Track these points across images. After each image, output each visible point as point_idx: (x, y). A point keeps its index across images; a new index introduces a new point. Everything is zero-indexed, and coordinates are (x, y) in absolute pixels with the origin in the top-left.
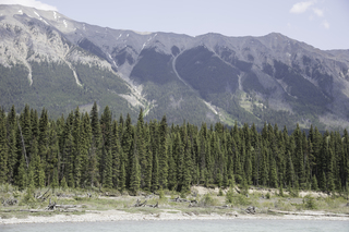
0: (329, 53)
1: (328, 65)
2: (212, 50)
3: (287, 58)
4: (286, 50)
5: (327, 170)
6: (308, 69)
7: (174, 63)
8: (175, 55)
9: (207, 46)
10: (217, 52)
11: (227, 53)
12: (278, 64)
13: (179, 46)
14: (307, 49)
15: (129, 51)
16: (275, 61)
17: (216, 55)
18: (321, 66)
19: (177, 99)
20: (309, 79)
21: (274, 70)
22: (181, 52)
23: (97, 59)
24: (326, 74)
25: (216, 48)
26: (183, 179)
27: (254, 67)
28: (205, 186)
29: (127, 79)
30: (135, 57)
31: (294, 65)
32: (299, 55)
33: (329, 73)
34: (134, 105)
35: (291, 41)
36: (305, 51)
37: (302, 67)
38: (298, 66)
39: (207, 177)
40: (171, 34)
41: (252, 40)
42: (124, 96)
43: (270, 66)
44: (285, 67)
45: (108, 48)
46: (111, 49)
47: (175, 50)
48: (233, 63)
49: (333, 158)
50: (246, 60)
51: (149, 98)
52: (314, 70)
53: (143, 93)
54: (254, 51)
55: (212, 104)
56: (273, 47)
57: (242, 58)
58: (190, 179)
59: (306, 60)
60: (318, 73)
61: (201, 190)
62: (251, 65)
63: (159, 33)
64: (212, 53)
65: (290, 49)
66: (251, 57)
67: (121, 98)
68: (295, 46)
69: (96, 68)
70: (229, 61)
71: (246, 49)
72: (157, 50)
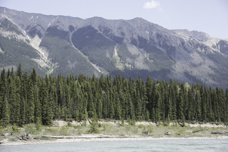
0: (173, 31)
1: (173, 39)
2: (97, 28)
3: (146, 35)
4: (146, 29)
5: (156, 107)
6: (160, 42)
7: (70, 38)
8: (71, 31)
9: (93, 26)
10: (100, 30)
11: (107, 30)
12: (141, 39)
13: (74, 25)
14: (159, 29)
15: (39, 28)
16: (139, 37)
17: (99, 32)
18: (168, 40)
19: (72, 62)
20: (161, 48)
21: (138, 43)
22: (76, 30)
23: (14, 33)
24: (171, 46)
25: (100, 27)
26: (46, 115)
27: (125, 41)
28: (65, 120)
29: (37, 48)
30: (43, 32)
31: (151, 39)
32: (154, 32)
33: (173, 45)
34: (42, 66)
35: (149, 23)
36: (157, 30)
37: (156, 40)
38: (153, 40)
39: (66, 113)
40: (69, 17)
41: (123, 22)
42: (35, 60)
43: (135, 40)
44: (145, 40)
45: (23, 26)
46: (25, 27)
47: (71, 28)
48: (111, 38)
49: (160, 98)
50: (120, 36)
51: (53, 61)
52: (164, 42)
53: (49, 58)
54: (125, 30)
55: (97, 65)
56: (138, 27)
57: (117, 34)
58: (53, 116)
59: (159, 36)
60: (166, 44)
61: (61, 123)
62: (123, 39)
63: (60, 16)
64: (97, 31)
65: (148, 28)
66: (123, 34)
67: (33, 61)
68: (152, 27)
69: (14, 40)
70: (108, 36)
71: (120, 28)
72: (58, 28)
